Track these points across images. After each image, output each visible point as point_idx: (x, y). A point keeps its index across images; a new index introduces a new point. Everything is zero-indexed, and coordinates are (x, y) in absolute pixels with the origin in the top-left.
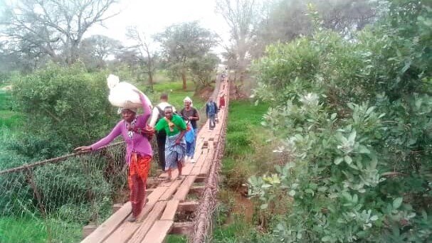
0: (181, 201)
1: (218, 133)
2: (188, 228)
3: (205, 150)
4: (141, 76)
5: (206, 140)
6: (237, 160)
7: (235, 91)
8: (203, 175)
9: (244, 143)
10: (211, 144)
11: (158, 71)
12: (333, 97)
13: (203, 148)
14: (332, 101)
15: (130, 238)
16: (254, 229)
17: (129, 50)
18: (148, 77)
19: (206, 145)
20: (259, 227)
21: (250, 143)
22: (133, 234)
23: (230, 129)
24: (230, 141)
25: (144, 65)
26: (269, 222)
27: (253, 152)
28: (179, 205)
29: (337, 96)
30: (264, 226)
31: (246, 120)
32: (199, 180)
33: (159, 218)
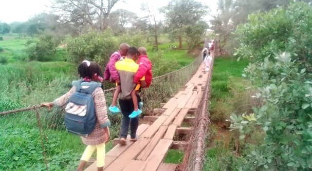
0: (178, 127)
1: (205, 80)
2: (183, 145)
3: (195, 92)
4: (150, 38)
5: (196, 85)
6: (218, 102)
7: (219, 50)
8: (194, 109)
9: (225, 89)
10: (199, 88)
11: (161, 35)
12: (303, 55)
13: (193, 90)
14: (301, 59)
15: (144, 149)
16: (231, 153)
17: (142, 20)
18: (154, 39)
19: (195, 88)
20: (234, 152)
21: (230, 89)
22: (146, 146)
23: (214, 79)
24: (213, 87)
25: (152, 31)
26: (242, 149)
27: (232, 96)
28: (177, 130)
29: (306, 54)
30: (238, 152)
31: (227, 72)
32: (190, 113)
33: (163, 137)
